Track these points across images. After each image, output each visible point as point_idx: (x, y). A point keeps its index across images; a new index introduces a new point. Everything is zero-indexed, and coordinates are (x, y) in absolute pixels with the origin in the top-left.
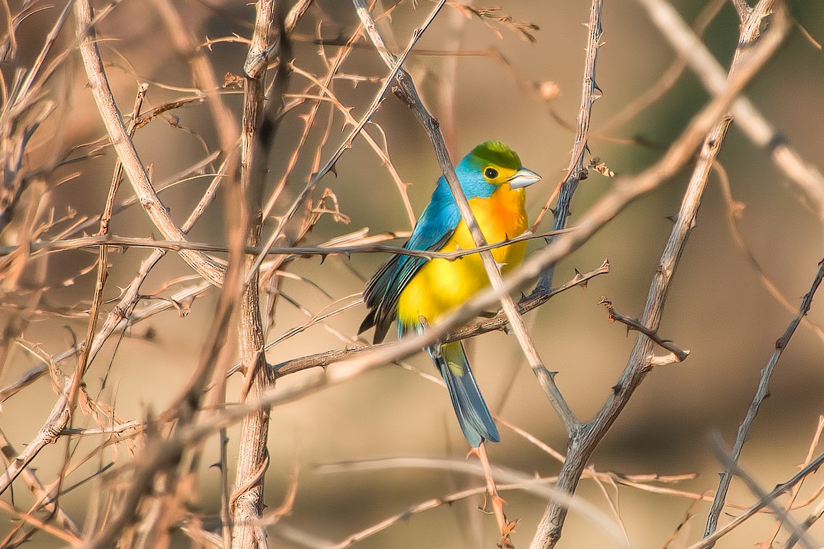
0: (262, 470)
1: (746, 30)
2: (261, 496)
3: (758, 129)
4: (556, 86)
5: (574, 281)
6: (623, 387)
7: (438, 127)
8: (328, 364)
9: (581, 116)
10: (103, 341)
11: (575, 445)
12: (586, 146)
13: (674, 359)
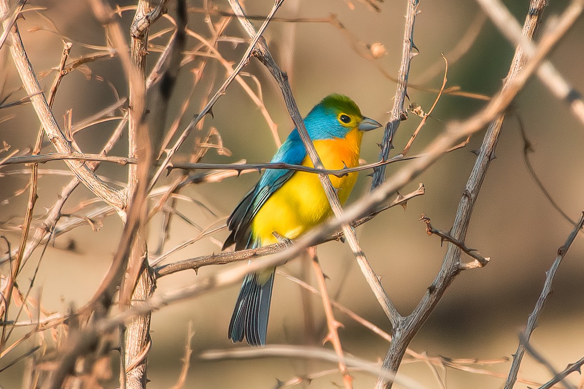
0: (145, 352)
1: (535, 1)
2: (144, 373)
4: (383, 46)
5: (396, 201)
6: (436, 287)
8: (199, 267)
9: (401, 69)
10: (32, 250)
11: (397, 334)
12: (405, 94)
13: (478, 265)
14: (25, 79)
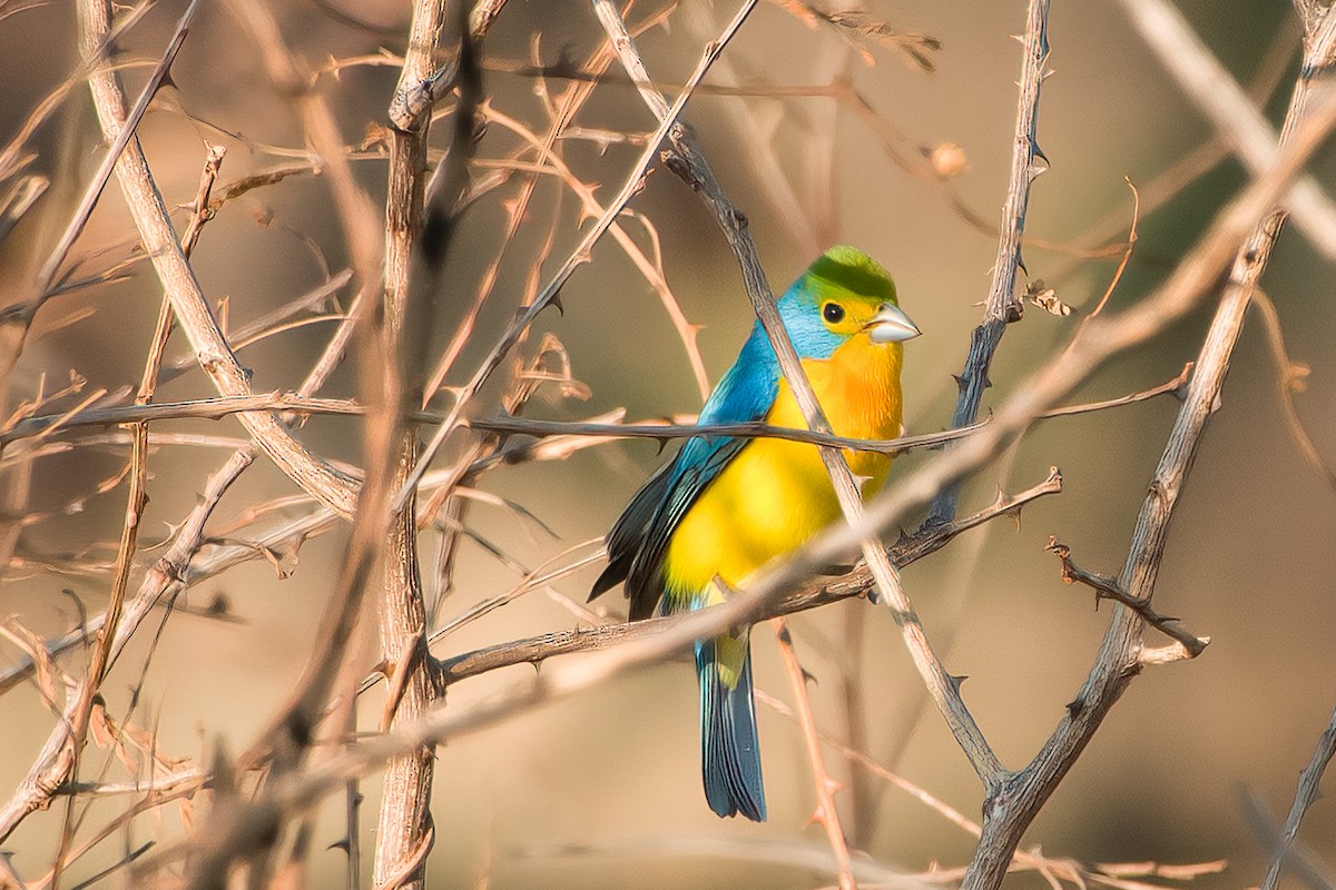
0: (421, 852)
1: (1315, 47)
4: (960, 150)
5: (997, 508)
6: (1087, 704)
7: (747, 225)
8: (543, 658)
9: (1009, 205)
10: (136, 621)
11: (997, 812)
12: (1018, 262)
13: (1181, 654)
14: (147, 226)
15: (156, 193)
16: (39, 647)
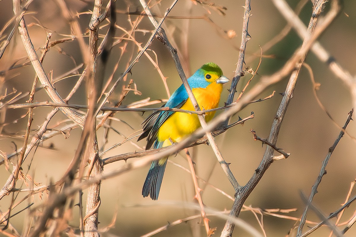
0: (97, 206)
1: (316, 9)
2: (97, 219)
3: (323, 55)
6: (260, 170)
7: (177, 53)
8: (127, 159)
9: (241, 48)
10: (30, 149)
11: (238, 196)
12: (243, 61)
13: (283, 157)
14: (30, 53)
15: (32, 45)
16: (5, 155)
